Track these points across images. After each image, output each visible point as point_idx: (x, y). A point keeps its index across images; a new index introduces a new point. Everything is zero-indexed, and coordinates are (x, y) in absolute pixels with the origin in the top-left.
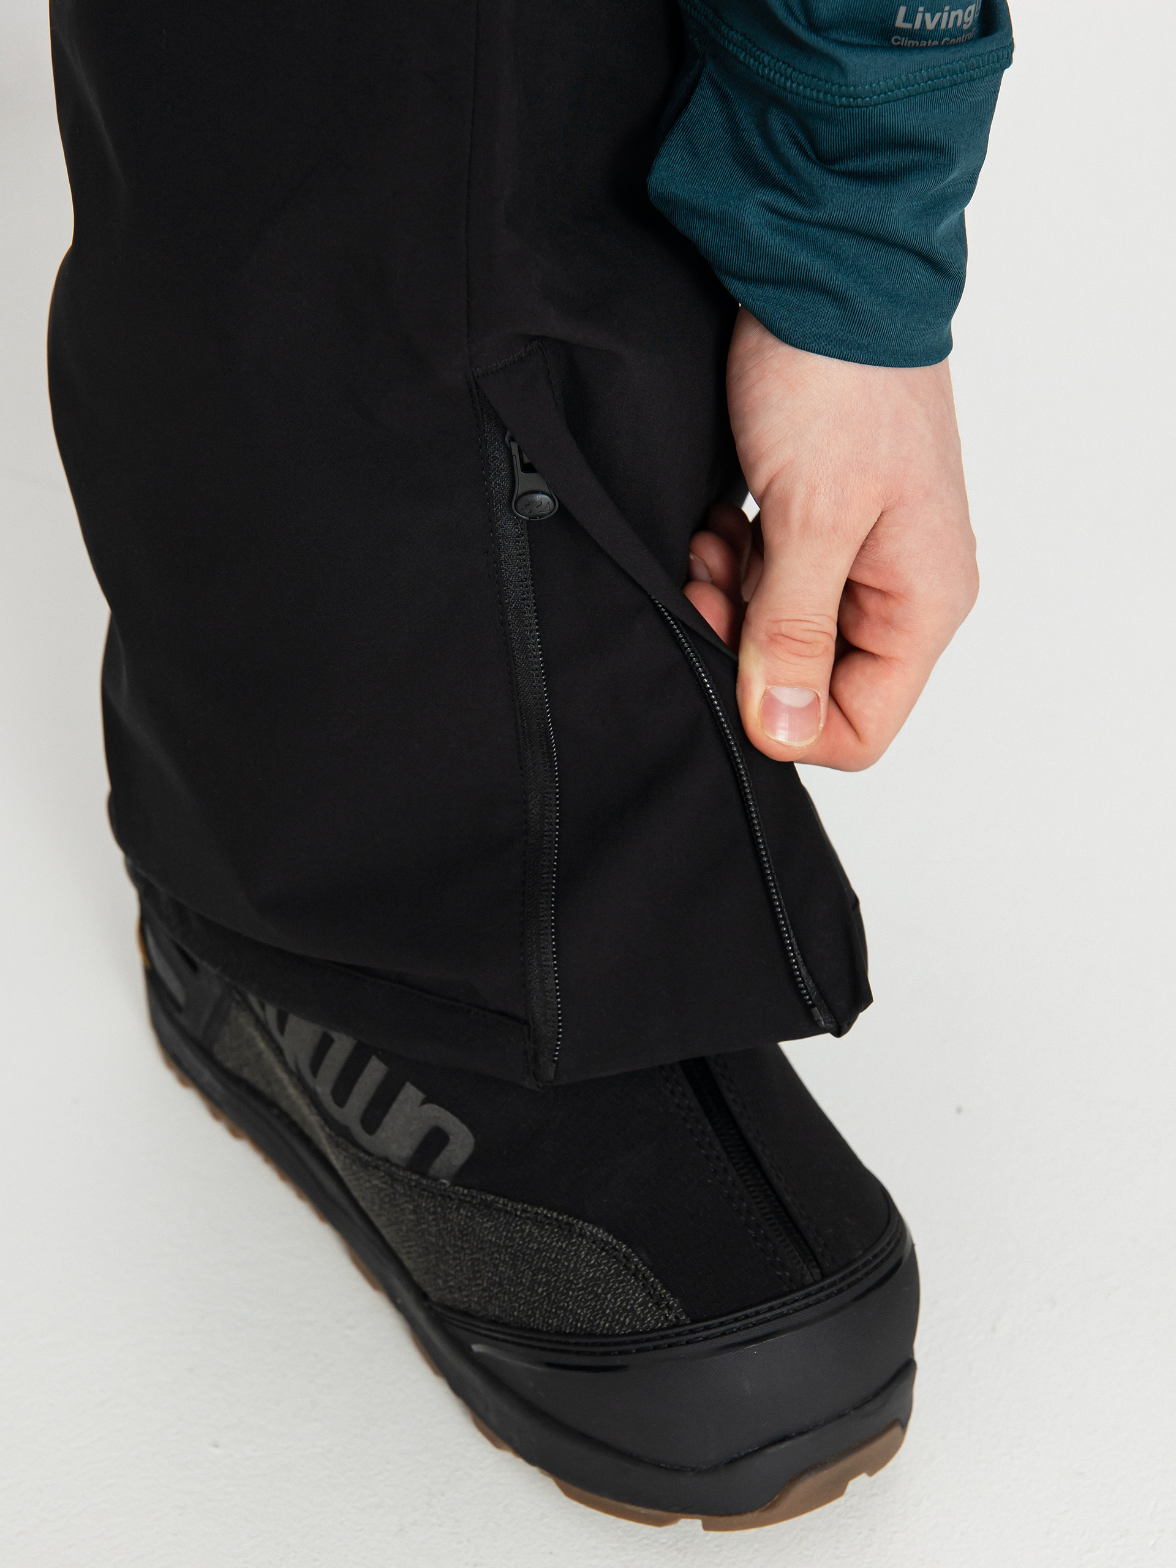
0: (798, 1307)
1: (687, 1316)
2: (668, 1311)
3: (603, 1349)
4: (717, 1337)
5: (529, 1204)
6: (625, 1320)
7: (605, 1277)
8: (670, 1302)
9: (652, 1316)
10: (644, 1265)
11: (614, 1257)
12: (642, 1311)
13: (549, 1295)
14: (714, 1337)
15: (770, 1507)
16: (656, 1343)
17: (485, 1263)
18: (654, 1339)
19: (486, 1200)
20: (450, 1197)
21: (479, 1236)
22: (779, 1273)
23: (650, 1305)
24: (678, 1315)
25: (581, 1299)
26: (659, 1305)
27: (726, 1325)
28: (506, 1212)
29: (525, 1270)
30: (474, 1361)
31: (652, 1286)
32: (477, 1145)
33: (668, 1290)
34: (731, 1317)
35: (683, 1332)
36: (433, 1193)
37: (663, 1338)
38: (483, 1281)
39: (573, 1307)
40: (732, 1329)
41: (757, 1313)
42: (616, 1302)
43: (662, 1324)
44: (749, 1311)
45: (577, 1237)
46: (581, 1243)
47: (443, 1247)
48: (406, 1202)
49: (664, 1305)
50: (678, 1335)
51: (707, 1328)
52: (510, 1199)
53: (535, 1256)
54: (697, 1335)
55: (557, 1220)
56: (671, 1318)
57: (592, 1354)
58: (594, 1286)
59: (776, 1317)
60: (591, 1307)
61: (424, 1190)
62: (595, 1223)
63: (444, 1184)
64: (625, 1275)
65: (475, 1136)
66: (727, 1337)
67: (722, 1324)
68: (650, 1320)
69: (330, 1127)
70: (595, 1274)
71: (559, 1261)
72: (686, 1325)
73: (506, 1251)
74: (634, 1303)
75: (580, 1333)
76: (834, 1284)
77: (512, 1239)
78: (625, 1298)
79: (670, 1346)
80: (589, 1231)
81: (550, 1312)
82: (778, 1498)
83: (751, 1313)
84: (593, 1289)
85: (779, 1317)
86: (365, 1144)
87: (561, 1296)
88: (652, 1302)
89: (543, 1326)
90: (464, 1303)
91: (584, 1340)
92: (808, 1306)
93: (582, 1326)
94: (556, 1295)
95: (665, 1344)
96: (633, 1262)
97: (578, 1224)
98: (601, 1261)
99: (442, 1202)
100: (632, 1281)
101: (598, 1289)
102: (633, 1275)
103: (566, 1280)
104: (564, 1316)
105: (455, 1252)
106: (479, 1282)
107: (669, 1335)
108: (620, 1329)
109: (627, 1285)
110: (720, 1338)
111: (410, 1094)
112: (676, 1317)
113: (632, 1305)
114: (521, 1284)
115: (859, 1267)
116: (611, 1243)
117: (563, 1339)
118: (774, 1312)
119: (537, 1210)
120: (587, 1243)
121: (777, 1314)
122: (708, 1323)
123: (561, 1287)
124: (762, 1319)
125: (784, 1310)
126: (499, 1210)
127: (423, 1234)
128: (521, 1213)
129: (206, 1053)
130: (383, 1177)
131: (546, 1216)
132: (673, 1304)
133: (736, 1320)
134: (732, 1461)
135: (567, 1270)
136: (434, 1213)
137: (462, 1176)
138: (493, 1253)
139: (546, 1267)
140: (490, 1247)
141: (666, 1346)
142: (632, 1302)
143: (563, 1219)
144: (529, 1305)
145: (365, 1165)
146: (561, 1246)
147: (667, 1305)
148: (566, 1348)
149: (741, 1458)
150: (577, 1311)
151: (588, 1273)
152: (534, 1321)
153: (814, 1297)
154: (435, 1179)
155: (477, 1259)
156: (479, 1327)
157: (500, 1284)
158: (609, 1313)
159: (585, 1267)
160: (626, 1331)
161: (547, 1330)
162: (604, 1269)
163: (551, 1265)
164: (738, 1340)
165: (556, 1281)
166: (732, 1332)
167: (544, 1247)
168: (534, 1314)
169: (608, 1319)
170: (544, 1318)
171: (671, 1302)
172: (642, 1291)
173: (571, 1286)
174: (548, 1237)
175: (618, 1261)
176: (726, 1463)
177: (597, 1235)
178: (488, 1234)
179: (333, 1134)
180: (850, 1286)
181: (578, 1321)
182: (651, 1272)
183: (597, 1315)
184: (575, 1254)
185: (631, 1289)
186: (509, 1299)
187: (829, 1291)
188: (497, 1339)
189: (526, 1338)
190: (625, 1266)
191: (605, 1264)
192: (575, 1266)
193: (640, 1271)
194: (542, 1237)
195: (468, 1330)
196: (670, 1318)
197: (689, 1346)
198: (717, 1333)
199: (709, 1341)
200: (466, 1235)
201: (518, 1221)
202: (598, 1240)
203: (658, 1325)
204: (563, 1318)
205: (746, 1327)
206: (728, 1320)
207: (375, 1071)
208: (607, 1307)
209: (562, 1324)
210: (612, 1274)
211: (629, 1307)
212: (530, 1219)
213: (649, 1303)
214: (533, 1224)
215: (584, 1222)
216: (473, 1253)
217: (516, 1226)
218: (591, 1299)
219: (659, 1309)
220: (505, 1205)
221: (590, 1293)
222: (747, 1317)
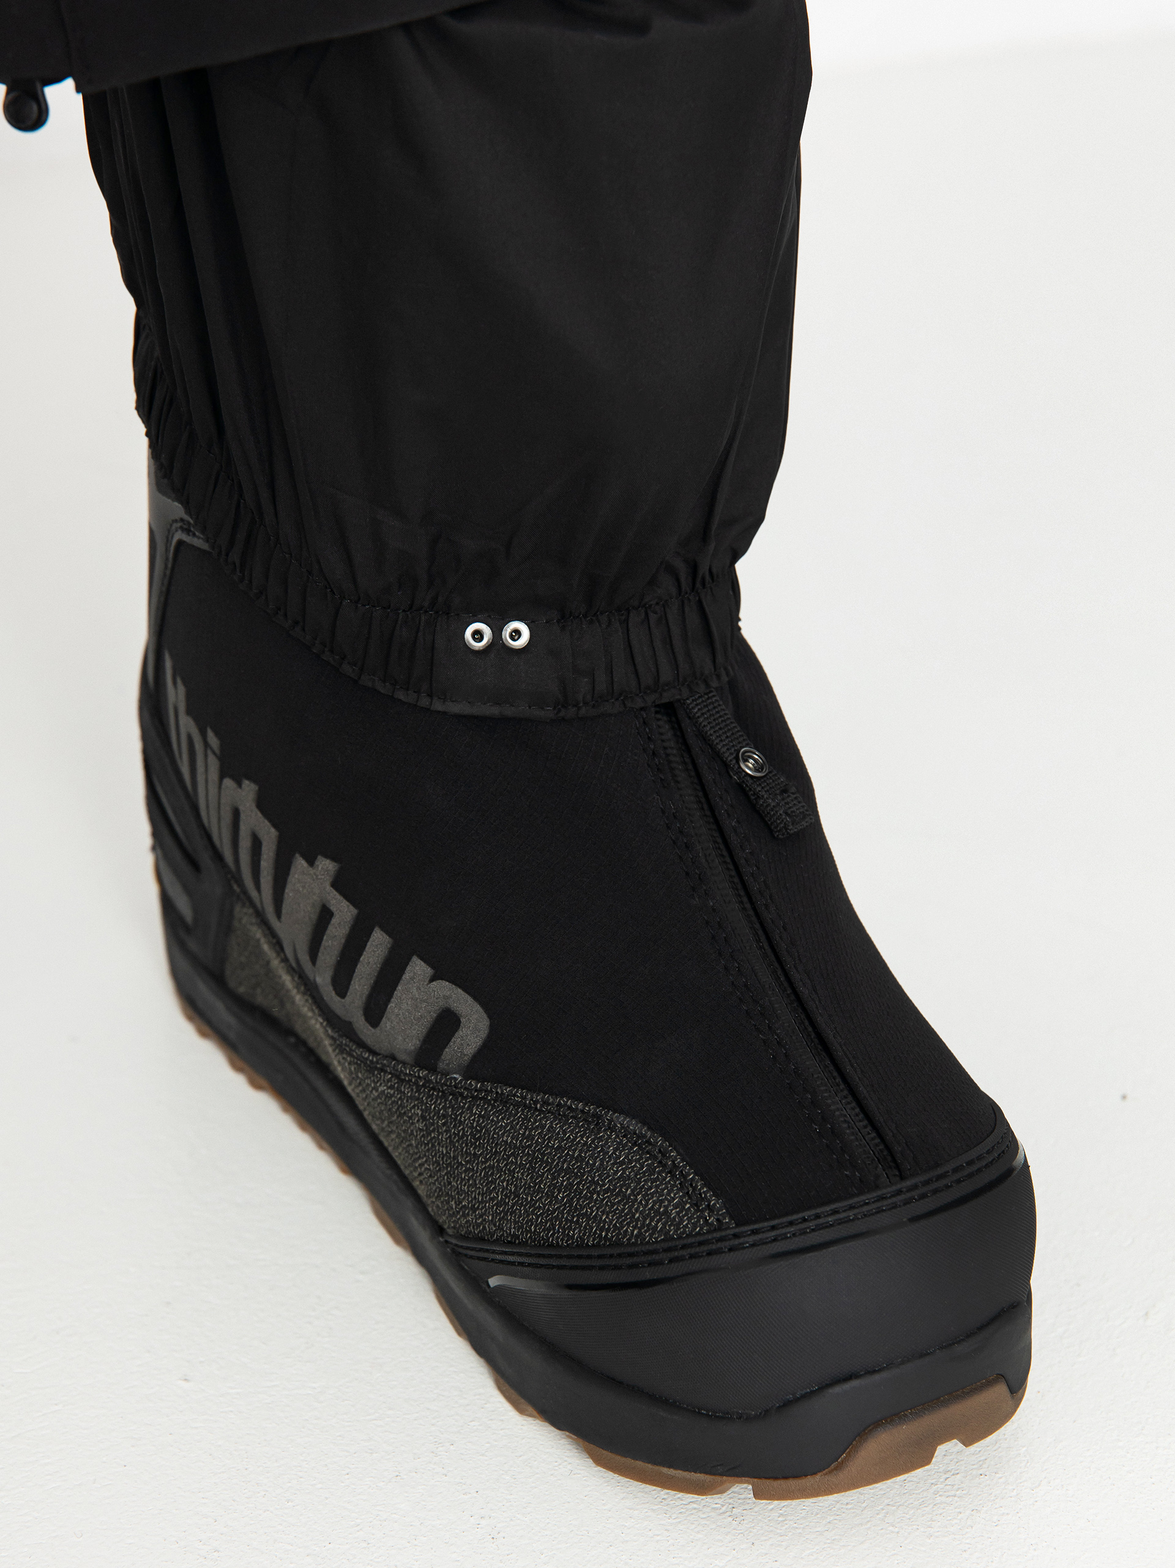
0: (868, 1211)
1: (731, 1218)
2: (709, 1214)
3: (629, 1261)
4: (766, 1243)
5: (551, 1094)
6: (656, 1225)
7: (636, 1175)
8: (711, 1202)
9: (689, 1219)
10: (683, 1160)
11: (648, 1152)
12: (678, 1213)
13: (570, 1201)
14: (763, 1243)
15: (836, 1469)
16: (693, 1251)
17: (500, 1170)
18: (691, 1245)
19: (502, 1093)
20: (461, 1094)
21: (493, 1138)
22: (848, 1173)
23: (688, 1206)
24: (721, 1217)
25: (607, 1202)
26: (698, 1207)
27: (777, 1229)
28: (525, 1105)
29: (543, 1174)
30: (490, 1298)
31: (691, 1185)
32: (492, 1028)
33: (710, 1189)
34: (785, 1220)
35: (726, 1236)
36: (443, 1092)
37: (701, 1244)
38: (497, 1194)
39: (597, 1212)
40: (786, 1234)
41: (818, 1216)
42: (647, 1204)
43: (701, 1229)
44: (806, 1214)
45: (605, 1130)
46: (610, 1137)
47: (455, 1158)
48: (414, 1107)
49: (704, 1206)
50: (721, 1240)
51: (754, 1232)
52: (529, 1090)
53: (555, 1155)
54: (742, 1240)
55: (582, 1111)
56: (712, 1221)
57: (617, 1268)
58: (621, 1186)
59: (841, 1222)
60: (617, 1212)
61: (434, 1089)
62: (627, 1114)
63: (455, 1079)
64: (659, 1173)
65: (490, 1017)
66: (778, 1243)
67: (773, 1228)
68: (687, 1224)
69: (333, 1028)
70: (624, 1172)
71: (583, 1159)
72: (728, 1228)
73: (523, 1152)
74: (669, 1205)
75: (604, 1244)
76: (915, 1187)
77: (530, 1137)
78: (658, 1199)
79: (709, 1254)
80: (620, 1123)
81: (571, 1221)
82: (845, 1458)
83: (809, 1217)
84: (621, 1190)
85: (845, 1222)
86: (369, 1042)
87: (583, 1202)
88: (689, 1203)
89: (562, 1240)
90: (478, 1225)
91: (609, 1251)
92: (880, 1211)
93: (606, 1235)
94: (578, 1200)
95: (703, 1252)
96: (670, 1157)
97: (606, 1116)
98: (632, 1157)
99: (453, 1102)
100: (668, 1179)
101: (627, 1190)
102: (670, 1172)
103: (590, 1181)
104: (588, 1224)
105: (467, 1162)
106: (494, 1194)
107: (708, 1240)
108: (651, 1236)
109: (661, 1184)
110: (769, 1245)
111: (418, 968)
112: (718, 1220)
113: (666, 1207)
114: (540, 1191)
115: (948, 1172)
116: (644, 1136)
117: (584, 1253)
118: (838, 1216)
119: (559, 1102)
120: (617, 1136)
121: (841, 1219)
122: (756, 1226)
123: (584, 1190)
124: (823, 1224)
125: (851, 1214)
126: (517, 1105)
127: (433, 1145)
128: (542, 1106)
129: (218, 979)
130: (389, 1080)
131: (570, 1108)
132: (714, 1204)
133: (791, 1223)
134: (787, 1404)
135: (592, 1170)
136: (444, 1116)
137: (474, 1068)
138: (509, 1156)
139: (568, 1167)
140: (505, 1150)
141: (704, 1254)
142: (666, 1203)
143: (590, 1110)
144: (548, 1215)
145: (371, 1069)
146: (586, 1142)
147: (709, 1205)
148: (588, 1263)
149: (797, 1400)
150: (601, 1218)
151: (616, 1172)
152: (553, 1235)
153: (890, 1201)
154: (445, 1074)
155: (492, 1167)
156: (494, 1252)
157: (517, 1195)
158: (638, 1218)
159: (613, 1164)
160: (658, 1238)
161: (568, 1245)
162: (635, 1166)
163: (574, 1164)
164: (791, 1248)
165: (578, 1184)
166: (785, 1237)
167: (566, 1144)
168: (553, 1226)
169: (637, 1224)
170: (564, 1229)
171: (713, 1202)
172: (679, 1190)
173: (596, 1187)
174: (572, 1132)
175: (653, 1157)
176: (780, 1407)
177: (628, 1127)
178: (503, 1134)
179: (336, 1035)
180: (935, 1191)
181: (602, 1230)
182: (691, 1168)
183: (624, 1221)
184: (602, 1150)
185: (666, 1188)
186: (526, 1211)
187: (909, 1195)
188: (512, 1263)
189: (543, 1256)
190: (660, 1162)
191: (637, 1161)
192: (601, 1164)
193: (678, 1167)
194: (565, 1133)
195: (484, 1259)
196: (710, 1221)
197: (732, 1253)
198: (767, 1238)
199: (755, 1248)
200: (479, 1138)
201: (537, 1116)
202: (630, 1133)
203: (696, 1229)
204: (585, 1227)
205: (803, 1232)
206: (782, 1224)
207: (378, 944)
208: (637, 1210)
209: (584, 1235)
210: (644, 1172)
211: (662, 1209)
212: (553, 1114)
213: (686, 1204)
214: (555, 1118)
215: (614, 1113)
216: (487, 1160)
217: (535, 1121)
218: (619, 1202)
219: (698, 1210)
220: (524, 1098)
221: (617, 1195)
222: (804, 1220)
